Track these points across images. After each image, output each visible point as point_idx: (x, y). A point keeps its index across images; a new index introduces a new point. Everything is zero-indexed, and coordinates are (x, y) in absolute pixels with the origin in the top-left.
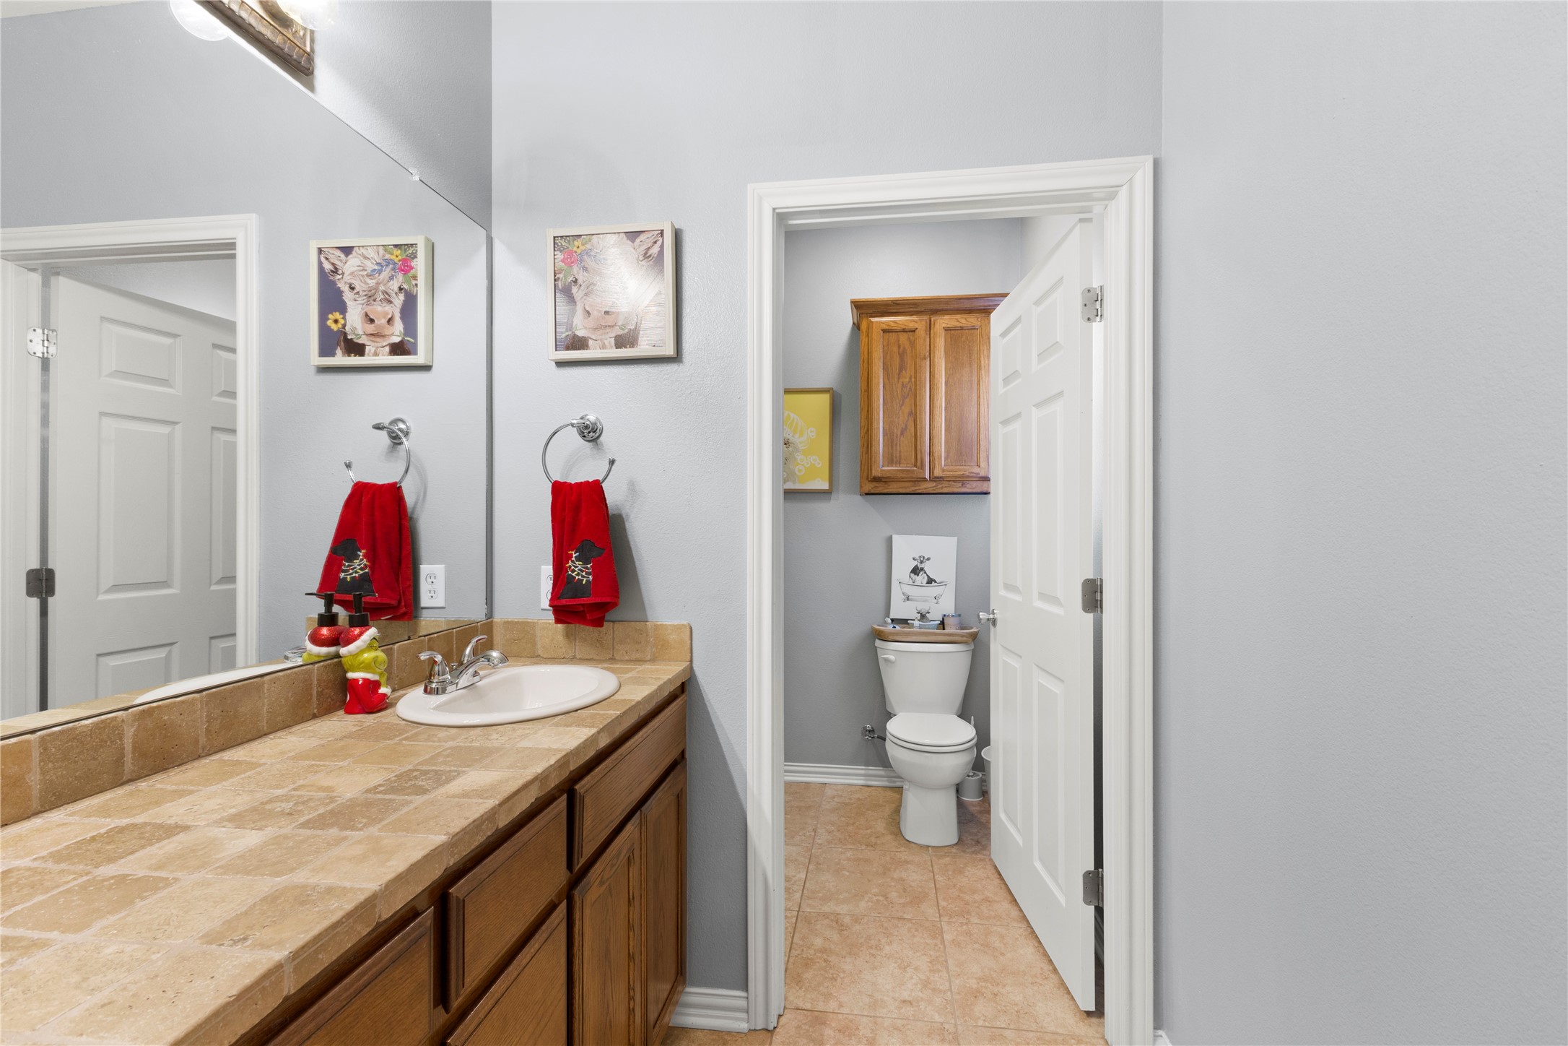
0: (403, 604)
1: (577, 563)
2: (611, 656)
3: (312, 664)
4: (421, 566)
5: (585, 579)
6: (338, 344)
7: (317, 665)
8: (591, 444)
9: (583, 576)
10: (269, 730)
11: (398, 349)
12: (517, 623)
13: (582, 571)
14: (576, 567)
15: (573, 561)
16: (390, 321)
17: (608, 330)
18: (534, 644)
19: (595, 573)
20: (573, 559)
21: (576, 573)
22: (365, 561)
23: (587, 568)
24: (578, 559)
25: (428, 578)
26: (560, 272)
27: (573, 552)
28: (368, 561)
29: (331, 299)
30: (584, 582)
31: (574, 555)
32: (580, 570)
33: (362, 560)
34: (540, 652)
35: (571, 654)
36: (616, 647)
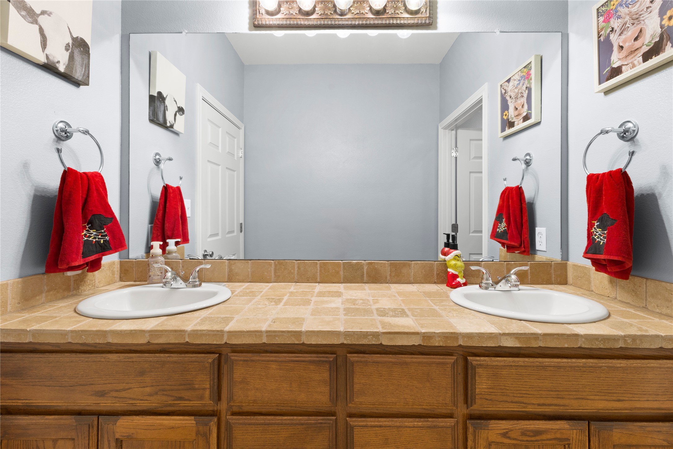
0: (523, 246)
1: (598, 229)
2: (644, 305)
3: (435, 261)
4: (536, 228)
5: (602, 241)
6: (506, 125)
7: (436, 262)
8: (629, 143)
9: (601, 239)
10: (414, 282)
11: (526, 118)
12: (580, 266)
13: (601, 236)
14: (597, 232)
15: (595, 228)
16: (523, 106)
17: (636, 52)
18: (590, 283)
19: (609, 238)
20: (595, 227)
21: (597, 236)
22: (505, 224)
23: (604, 233)
24: (598, 227)
25: (539, 234)
26: (602, 29)
27: (596, 222)
28: (506, 224)
29: (505, 107)
30: (601, 244)
31: (596, 224)
32: (600, 234)
33: (504, 223)
34: (593, 289)
35: (613, 295)
36: (649, 299)
